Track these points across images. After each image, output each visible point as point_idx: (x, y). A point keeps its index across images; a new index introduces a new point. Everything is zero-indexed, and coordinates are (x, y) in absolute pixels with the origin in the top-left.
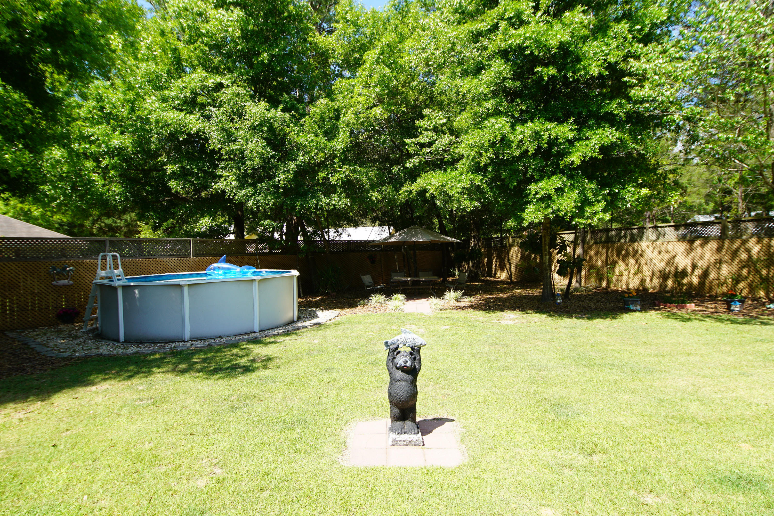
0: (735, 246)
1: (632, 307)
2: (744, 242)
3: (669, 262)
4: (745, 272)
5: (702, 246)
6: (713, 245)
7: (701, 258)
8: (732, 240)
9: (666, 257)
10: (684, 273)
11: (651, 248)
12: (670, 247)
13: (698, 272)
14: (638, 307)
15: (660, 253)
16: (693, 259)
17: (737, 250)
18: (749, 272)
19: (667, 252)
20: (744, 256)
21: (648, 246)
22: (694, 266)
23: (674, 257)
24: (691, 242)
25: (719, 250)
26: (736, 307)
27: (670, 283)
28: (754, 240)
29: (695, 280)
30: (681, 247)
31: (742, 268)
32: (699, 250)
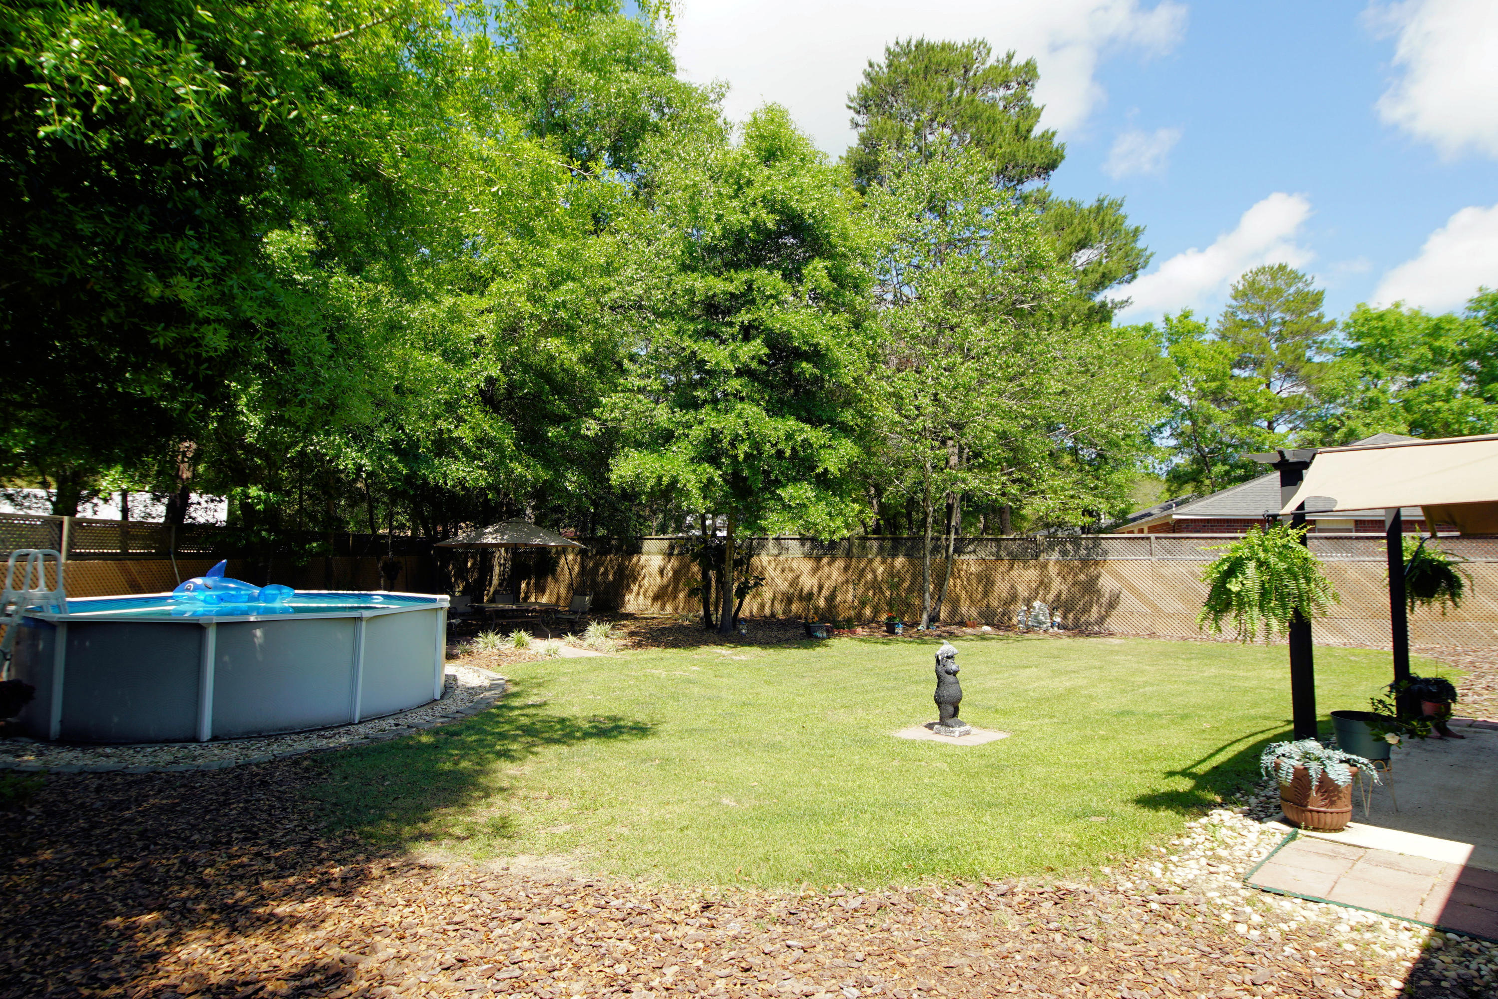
0: (862, 565)
1: (819, 634)
2: (870, 561)
3: (794, 582)
4: (871, 593)
5: (830, 564)
6: (840, 564)
7: (829, 577)
8: (859, 559)
9: (790, 576)
10: (810, 595)
11: (773, 564)
12: (795, 565)
13: (825, 592)
14: (825, 634)
15: (783, 571)
16: (820, 579)
17: (863, 570)
18: (874, 594)
19: (791, 570)
20: (869, 576)
21: (769, 562)
22: (821, 588)
23: (798, 577)
24: (818, 559)
25: (846, 569)
26: (899, 630)
27: (794, 607)
28: (879, 559)
29: (822, 603)
30: (807, 566)
31: (868, 590)
32: (826, 569)
